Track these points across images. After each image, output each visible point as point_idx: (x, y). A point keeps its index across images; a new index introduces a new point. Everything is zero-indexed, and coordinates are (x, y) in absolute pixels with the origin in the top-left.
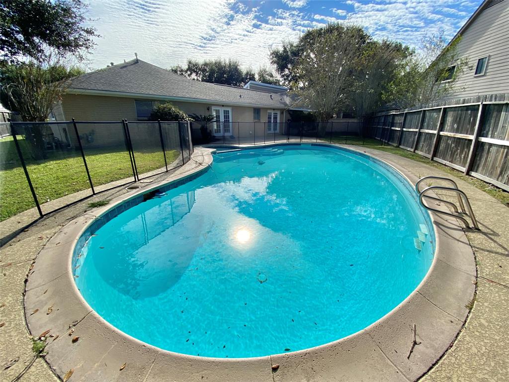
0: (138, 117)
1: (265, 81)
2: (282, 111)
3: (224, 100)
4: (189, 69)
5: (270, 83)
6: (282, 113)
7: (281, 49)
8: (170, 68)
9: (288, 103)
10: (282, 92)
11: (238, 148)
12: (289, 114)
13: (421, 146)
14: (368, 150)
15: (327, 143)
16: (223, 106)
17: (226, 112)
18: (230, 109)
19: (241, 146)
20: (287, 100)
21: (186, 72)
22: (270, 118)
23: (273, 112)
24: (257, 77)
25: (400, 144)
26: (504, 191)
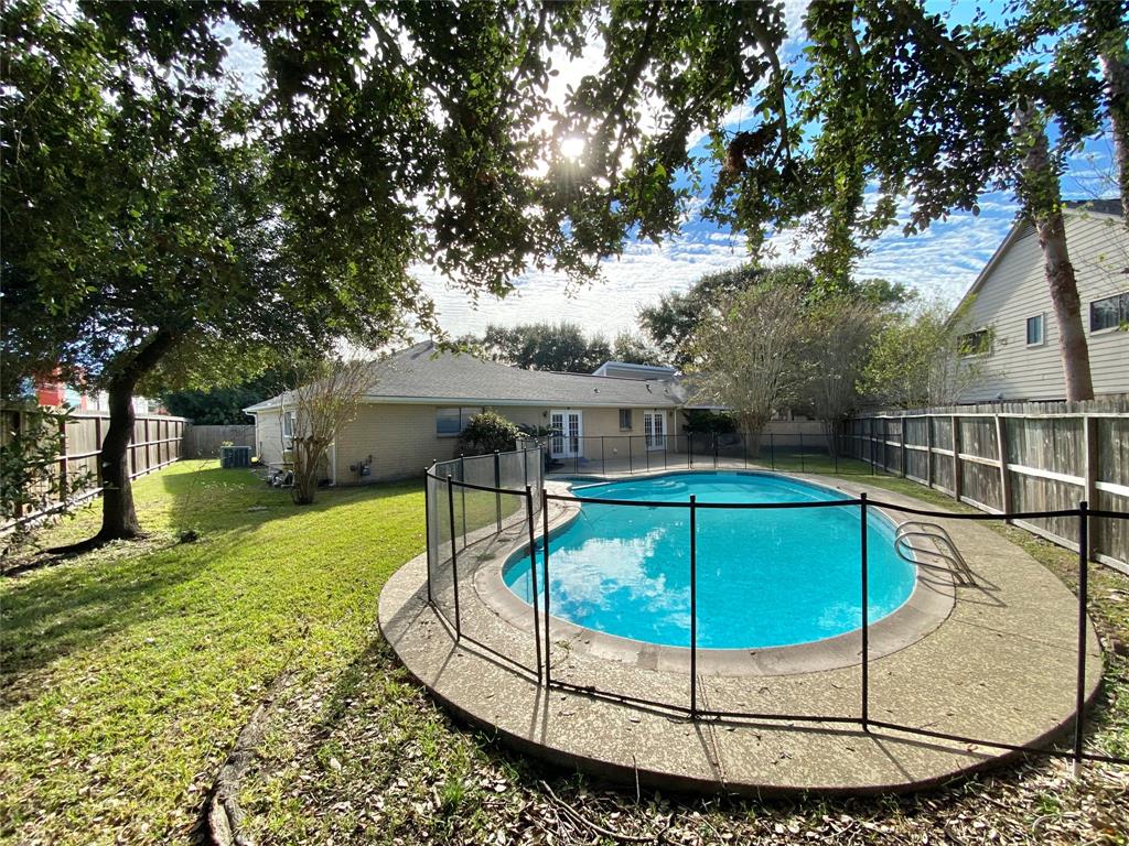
0: (438, 432)
1: (629, 359)
2: (670, 411)
3: (571, 399)
4: (489, 339)
5: (640, 362)
6: (671, 415)
7: (658, 307)
8: (456, 339)
9: (679, 397)
10: (667, 377)
11: (605, 480)
12: (685, 415)
13: (938, 475)
14: (844, 483)
15: (766, 470)
16: (569, 408)
17: (573, 419)
18: (578, 413)
19: (608, 476)
20: (678, 391)
21: (482, 343)
22: (648, 424)
23: (653, 414)
24: (612, 348)
25: (906, 472)
26: (1056, 545)
